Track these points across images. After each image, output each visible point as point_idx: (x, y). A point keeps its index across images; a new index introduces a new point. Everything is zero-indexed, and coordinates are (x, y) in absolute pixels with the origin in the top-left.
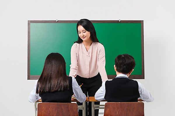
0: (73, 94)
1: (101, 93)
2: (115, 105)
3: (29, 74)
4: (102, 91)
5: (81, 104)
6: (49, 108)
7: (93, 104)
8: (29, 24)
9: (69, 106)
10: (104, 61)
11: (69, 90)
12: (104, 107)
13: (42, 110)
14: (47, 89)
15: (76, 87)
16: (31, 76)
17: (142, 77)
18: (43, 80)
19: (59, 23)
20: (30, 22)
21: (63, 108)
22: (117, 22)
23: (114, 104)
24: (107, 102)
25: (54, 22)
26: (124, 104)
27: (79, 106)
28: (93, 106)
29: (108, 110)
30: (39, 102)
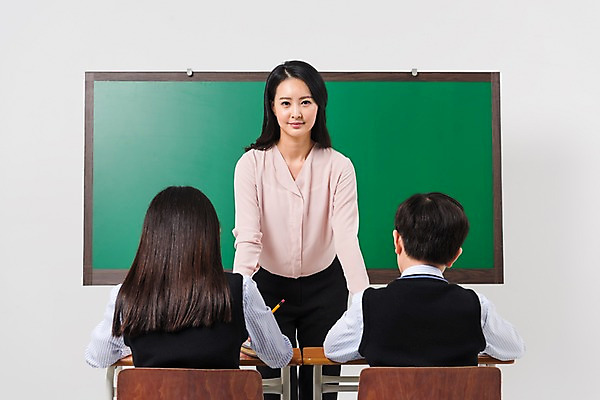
0: (246, 336)
1: (346, 333)
2: (398, 376)
3: (91, 264)
4: (350, 327)
5: (276, 373)
6: (158, 388)
7: (317, 373)
8: (89, 86)
9: (232, 381)
10: (353, 215)
11: (232, 324)
12: (357, 384)
13: (135, 395)
14: (152, 322)
15: (258, 311)
16: (95, 271)
17: (495, 275)
18: (136, 285)
19: (198, 80)
20: (93, 78)
21: (208, 389)
22: (406, 77)
23: (393, 372)
24: (368, 366)
25: (181, 76)
26: (428, 373)
27: (266, 382)
28: (318, 381)
29: (371, 393)
30: (124, 368)
